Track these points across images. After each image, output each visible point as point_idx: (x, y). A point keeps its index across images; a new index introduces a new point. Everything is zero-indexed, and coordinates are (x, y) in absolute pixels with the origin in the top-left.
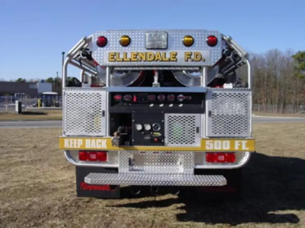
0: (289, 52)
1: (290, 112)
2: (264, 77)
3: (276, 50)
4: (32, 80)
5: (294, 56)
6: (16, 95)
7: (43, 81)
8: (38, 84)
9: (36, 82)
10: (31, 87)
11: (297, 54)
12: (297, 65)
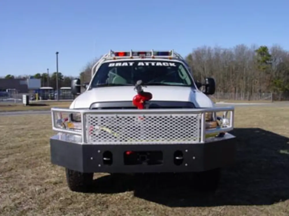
0: (254, 47)
1: (256, 99)
2: (233, 69)
3: (242, 45)
4: (20, 76)
5: (257, 51)
6: (7, 90)
7: (32, 77)
8: (28, 80)
9: (25, 79)
10: (22, 83)
11: (260, 49)
12: (260, 58)
